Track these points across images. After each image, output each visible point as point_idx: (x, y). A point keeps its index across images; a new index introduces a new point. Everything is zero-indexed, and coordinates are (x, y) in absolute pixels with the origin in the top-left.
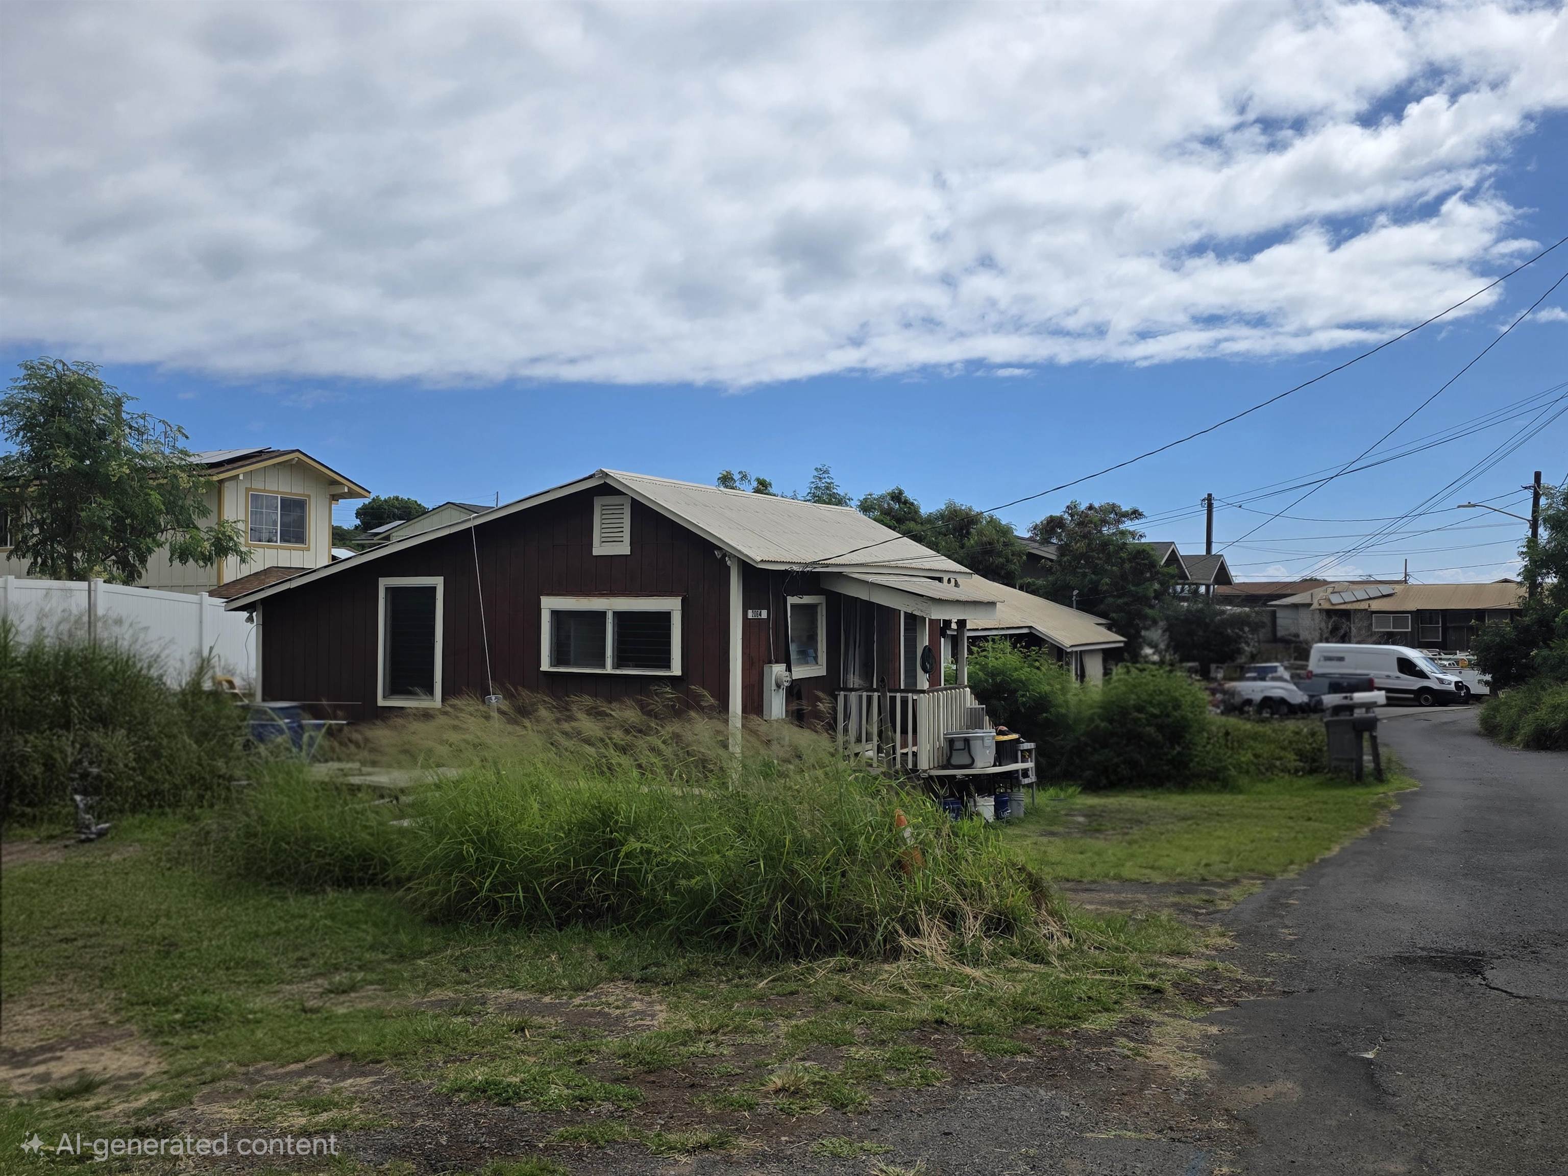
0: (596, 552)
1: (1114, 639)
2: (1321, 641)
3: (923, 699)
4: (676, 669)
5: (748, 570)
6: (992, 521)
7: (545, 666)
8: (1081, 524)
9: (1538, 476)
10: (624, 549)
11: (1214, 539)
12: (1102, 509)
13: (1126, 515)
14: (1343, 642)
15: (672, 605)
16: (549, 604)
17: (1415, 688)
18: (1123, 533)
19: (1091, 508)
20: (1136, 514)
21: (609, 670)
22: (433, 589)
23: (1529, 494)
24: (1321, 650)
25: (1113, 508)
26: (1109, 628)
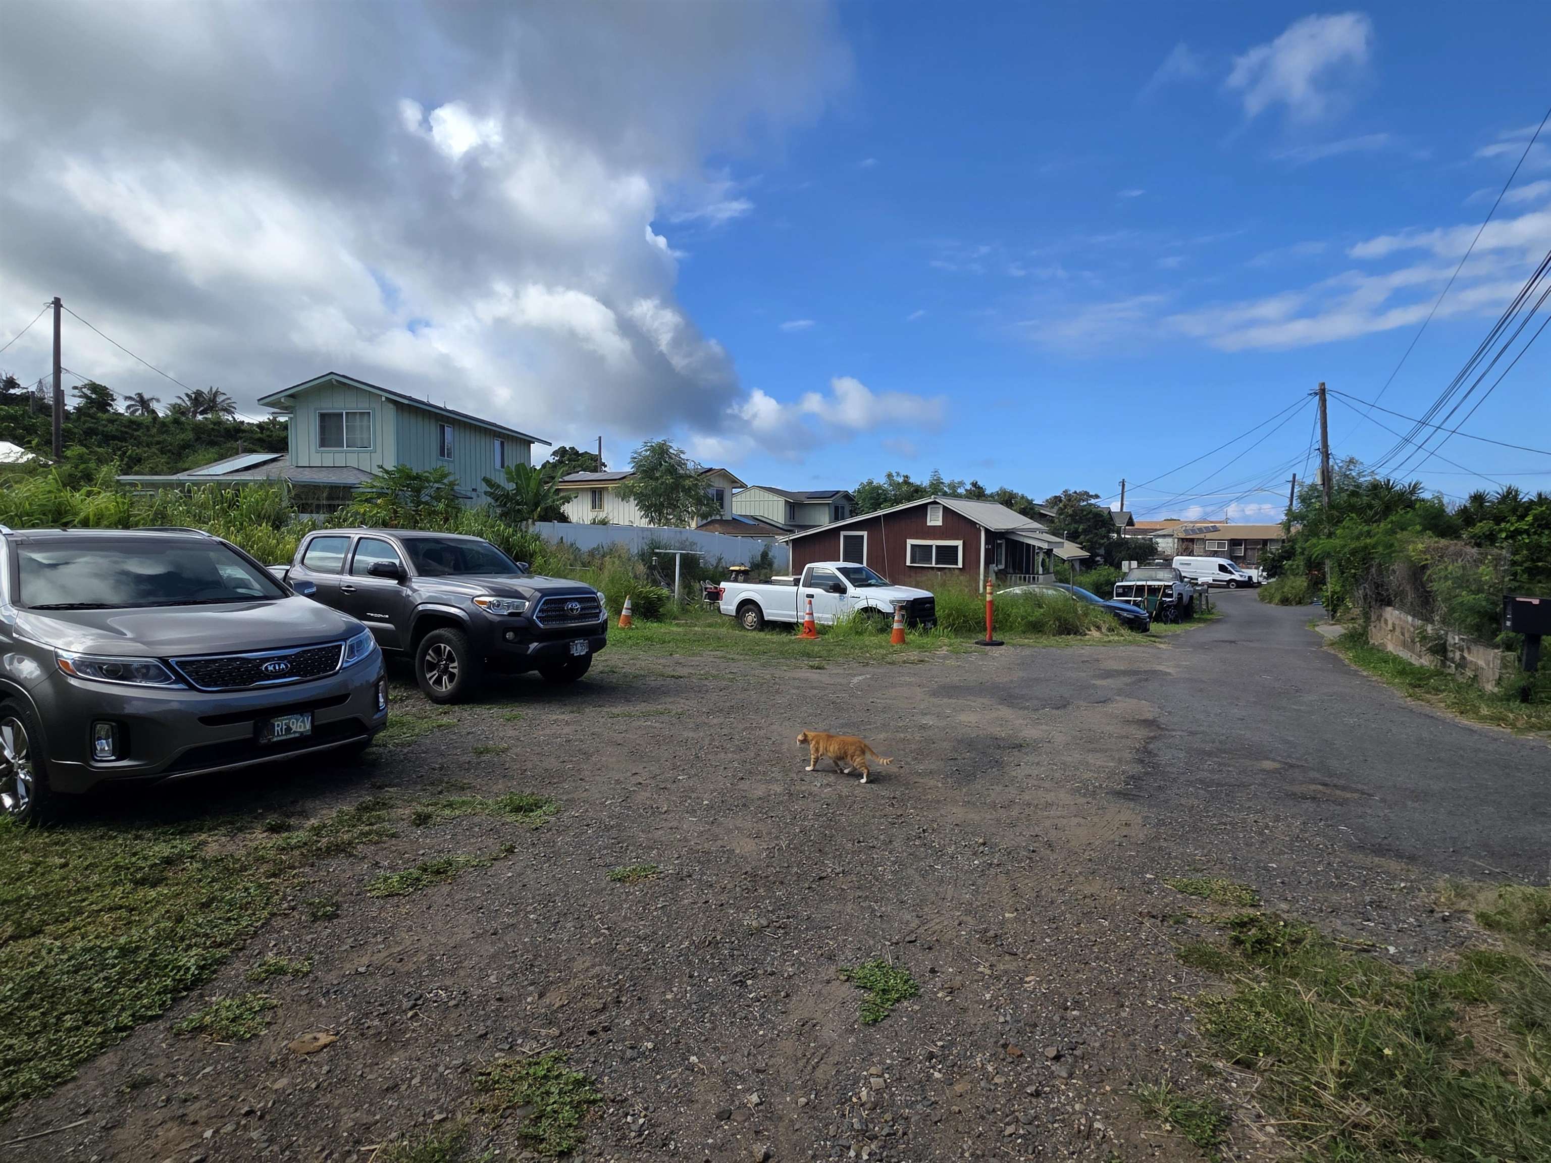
0: (928, 524)
1: (1085, 554)
2: (1178, 555)
3: (1040, 577)
4: (960, 565)
5: (987, 531)
6: (1023, 497)
7: (908, 563)
8: (1069, 500)
9: (1294, 475)
10: (940, 523)
11: (1125, 503)
12: (1081, 494)
13: (1092, 496)
14: (1189, 555)
15: (959, 543)
16: (910, 542)
17: (1227, 579)
18: (1091, 505)
19: (1075, 492)
20: (1097, 497)
21: (934, 565)
22: (863, 536)
23: (1290, 485)
24: (1177, 560)
25: (1086, 493)
26: (1082, 548)
